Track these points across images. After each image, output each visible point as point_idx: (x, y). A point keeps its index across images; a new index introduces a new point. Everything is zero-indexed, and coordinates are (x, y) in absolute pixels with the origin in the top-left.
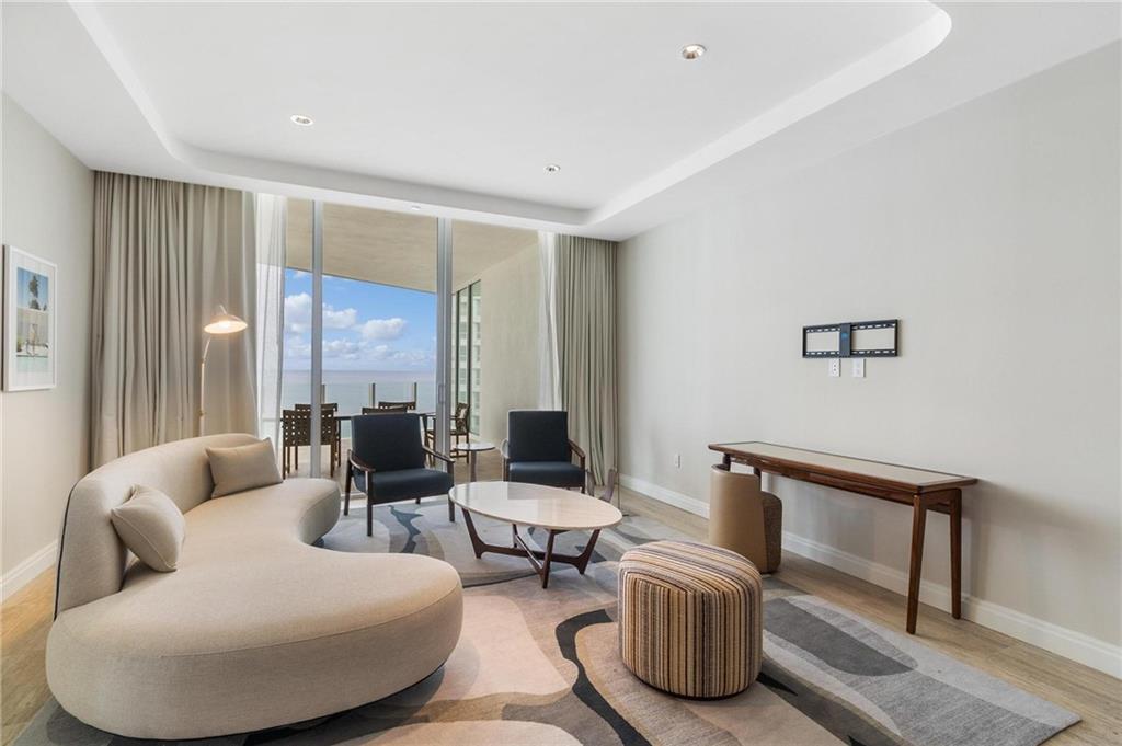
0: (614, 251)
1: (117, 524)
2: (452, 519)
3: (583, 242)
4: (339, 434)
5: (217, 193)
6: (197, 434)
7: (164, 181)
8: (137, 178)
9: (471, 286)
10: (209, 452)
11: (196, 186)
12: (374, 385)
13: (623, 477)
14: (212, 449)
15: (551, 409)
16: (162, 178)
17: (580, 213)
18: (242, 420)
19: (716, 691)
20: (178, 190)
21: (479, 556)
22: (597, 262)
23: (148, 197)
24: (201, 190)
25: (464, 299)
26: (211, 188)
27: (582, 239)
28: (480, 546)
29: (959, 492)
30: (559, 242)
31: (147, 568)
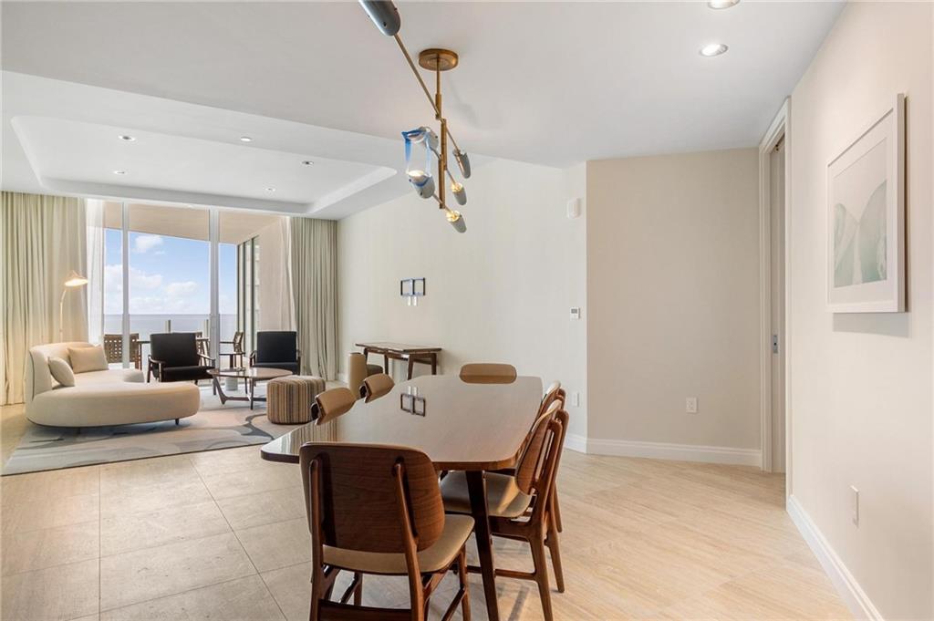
0: (334, 226)
1: (52, 366)
2: (215, 394)
3: (312, 221)
4: (141, 356)
5: (61, 200)
6: (51, 342)
7: (28, 194)
8: (12, 193)
9: (253, 239)
10: (70, 350)
11: (48, 196)
12: (169, 322)
13: (340, 375)
14: (71, 348)
15: (288, 330)
16: (28, 192)
17: (304, 206)
18: (79, 333)
19: (295, 420)
20: (37, 199)
21: (223, 403)
22: (322, 234)
23: (19, 204)
24: (51, 199)
25: (248, 247)
26: (58, 197)
27: (310, 219)
28: (224, 399)
29: (435, 355)
30: (294, 222)
31: (62, 386)
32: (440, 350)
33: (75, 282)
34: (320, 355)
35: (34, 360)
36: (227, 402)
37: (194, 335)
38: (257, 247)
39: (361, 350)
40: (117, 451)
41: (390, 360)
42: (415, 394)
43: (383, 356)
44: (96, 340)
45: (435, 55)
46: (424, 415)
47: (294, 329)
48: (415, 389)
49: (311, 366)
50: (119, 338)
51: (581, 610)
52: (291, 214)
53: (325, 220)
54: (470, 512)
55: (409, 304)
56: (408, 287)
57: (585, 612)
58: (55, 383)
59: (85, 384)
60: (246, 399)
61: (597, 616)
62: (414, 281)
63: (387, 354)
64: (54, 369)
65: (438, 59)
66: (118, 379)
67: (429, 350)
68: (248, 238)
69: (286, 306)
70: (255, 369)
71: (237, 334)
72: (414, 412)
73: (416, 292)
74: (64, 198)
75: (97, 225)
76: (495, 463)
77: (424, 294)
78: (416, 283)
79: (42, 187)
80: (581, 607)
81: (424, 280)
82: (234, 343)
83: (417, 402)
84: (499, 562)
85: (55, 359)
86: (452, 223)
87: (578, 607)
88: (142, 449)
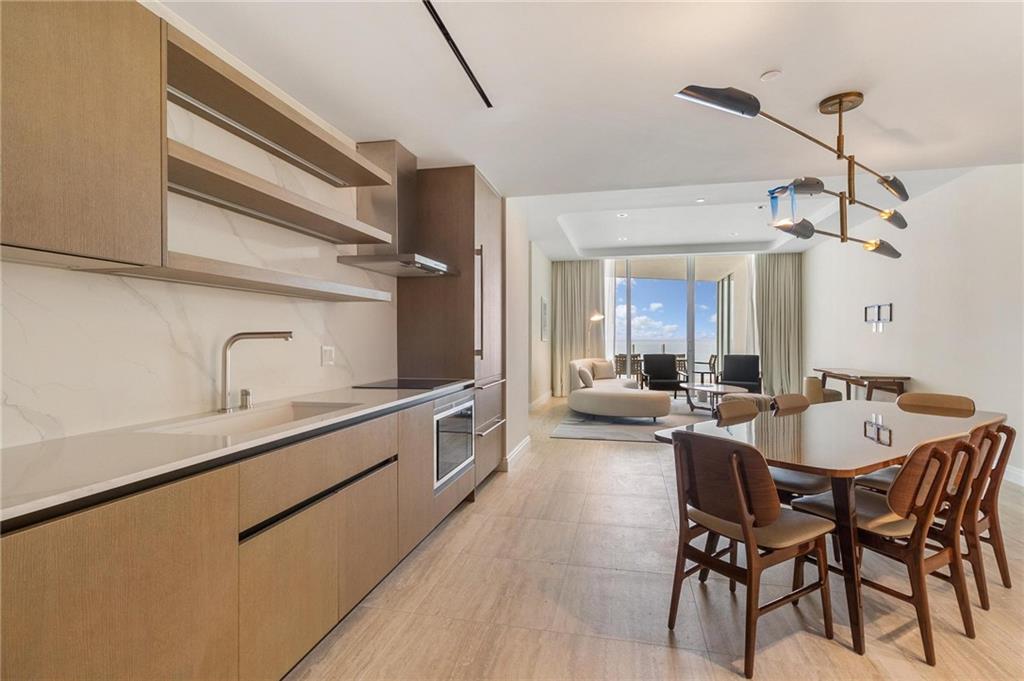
0: (799, 257)
2: (687, 403)
3: (776, 257)
6: (585, 357)
7: (573, 261)
11: (583, 261)
14: (594, 363)
17: (766, 243)
18: (601, 354)
20: (577, 263)
21: (692, 411)
22: (786, 266)
23: (568, 266)
24: (585, 262)
25: (726, 283)
26: (589, 261)
27: (774, 255)
28: (693, 407)
29: (902, 384)
30: (759, 258)
31: (586, 387)
32: (909, 378)
33: (596, 318)
34: (784, 378)
35: (571, 368)
36: (695, 410)
37: (674, 357)
38: (732, 282)
39: (820, 376)
40: (612, 434)
41: (853, 387)
42: (880, 423)
43: (845, 382)
44: (610, 357)
45: (838, 101)
46: (890, 445)
47: (758, 353)
48: (880, 417)
49: (774, 387)
50: (625, 356)
51: (989, 661)
52: (757, 252)
53: (789, 254)
54: (835, 518)
55: (874, 330)
56: (873, 313)
57: (994, 665)
58: (583, 385)
59: (600, 387)
60: (709, 409)
61: (1010, 675)
62: (879, 307)
63: (849, 381)
64: (581, 374)
65: (841, 103)
66: (622, 386)
67: (894, 378)
68: (726, 275)
69: (751, 334)
70: (720, 386)
71: (712, 356)
72: (878, 439)
73: (882, 318)
74: (592, 261)
75: (611, 276)
76: (835, 471)
77: (891, 320)
78: (882, 309)
79: (579, 255)
80: (990, 658)
81: (891, 305)
82: (710, 363)
83: (881, 432)
84: (863, 571)
85: (583, 369)
86: (874, 251)
87: (987, 658)
88: (628, 435)
